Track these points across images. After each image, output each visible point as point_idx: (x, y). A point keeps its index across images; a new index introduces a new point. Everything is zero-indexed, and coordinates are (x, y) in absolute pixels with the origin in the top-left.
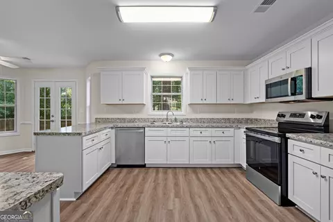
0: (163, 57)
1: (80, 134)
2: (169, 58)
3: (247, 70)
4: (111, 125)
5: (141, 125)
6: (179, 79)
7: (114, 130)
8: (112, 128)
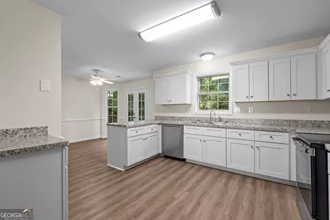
0: (203, 57)
1: (125, 126)
2: (210, 57)
3: (321, 51)
4: (159, 122)
5: (180, 123)
6: (226, 77)
7: (161, 126)
8: (159, 124)
